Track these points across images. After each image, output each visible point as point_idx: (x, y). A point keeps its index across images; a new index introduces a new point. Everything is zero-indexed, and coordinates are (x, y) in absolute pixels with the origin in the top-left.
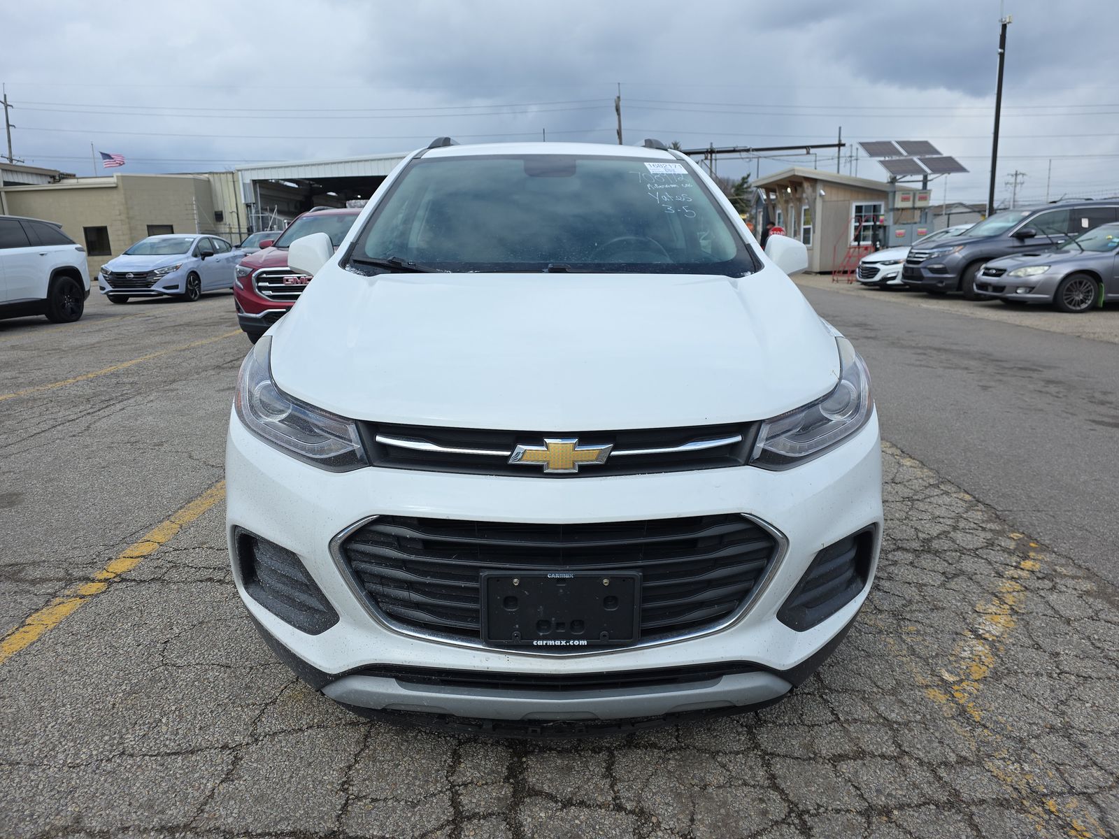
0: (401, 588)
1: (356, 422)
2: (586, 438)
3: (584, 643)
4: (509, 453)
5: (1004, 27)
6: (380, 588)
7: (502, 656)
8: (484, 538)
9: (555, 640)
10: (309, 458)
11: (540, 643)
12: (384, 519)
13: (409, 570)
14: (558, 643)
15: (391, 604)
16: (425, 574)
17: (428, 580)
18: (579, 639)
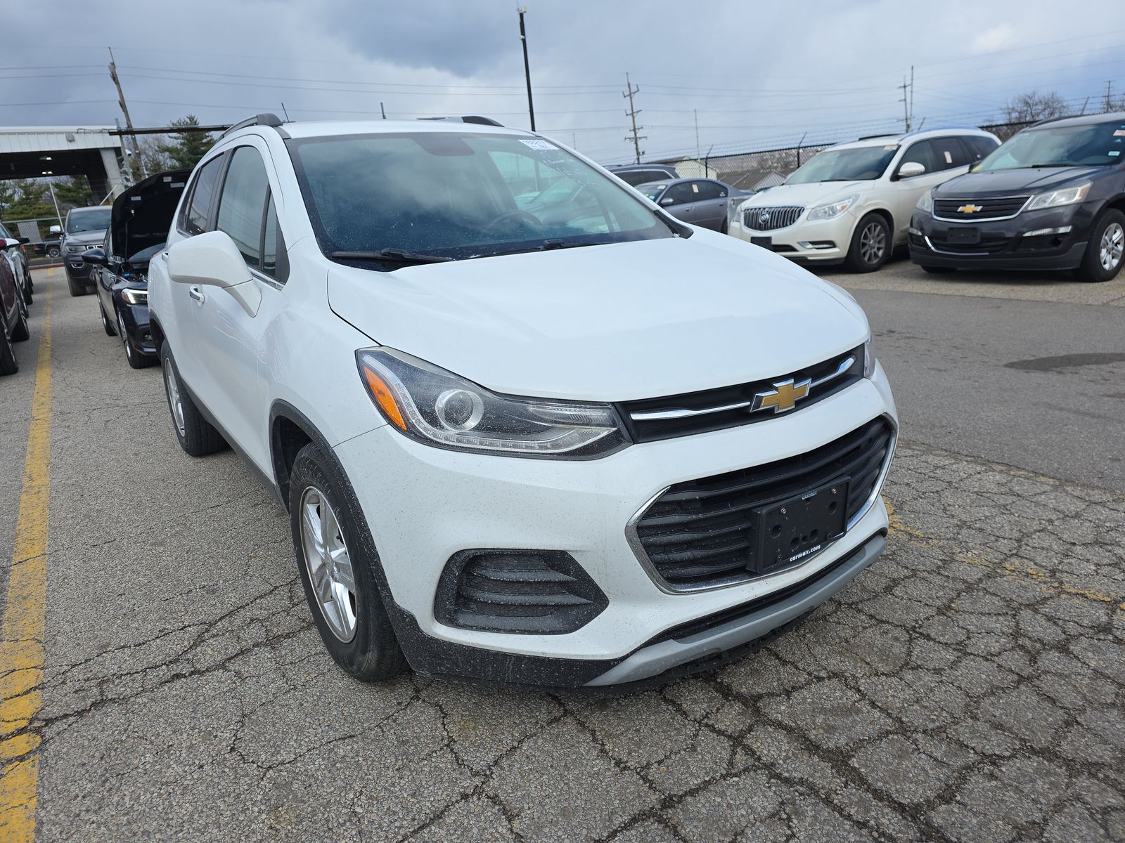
0: (682, 550)
1: (613, 403)
2: (798, 376)
3: (819, 547)
4: (749, 403)
5: (521, 15)
6: (665, 557)
7: (761, 582)
8: (752, 481)
9: (802, 552)
10: (559, 454)
11: (794, 558)
12: (675, 488)
13: (692, 530)
14: (804, 554)
15: (671, 569)
16: (705, 529)
17: (711, 533)
18: (815, 546)
